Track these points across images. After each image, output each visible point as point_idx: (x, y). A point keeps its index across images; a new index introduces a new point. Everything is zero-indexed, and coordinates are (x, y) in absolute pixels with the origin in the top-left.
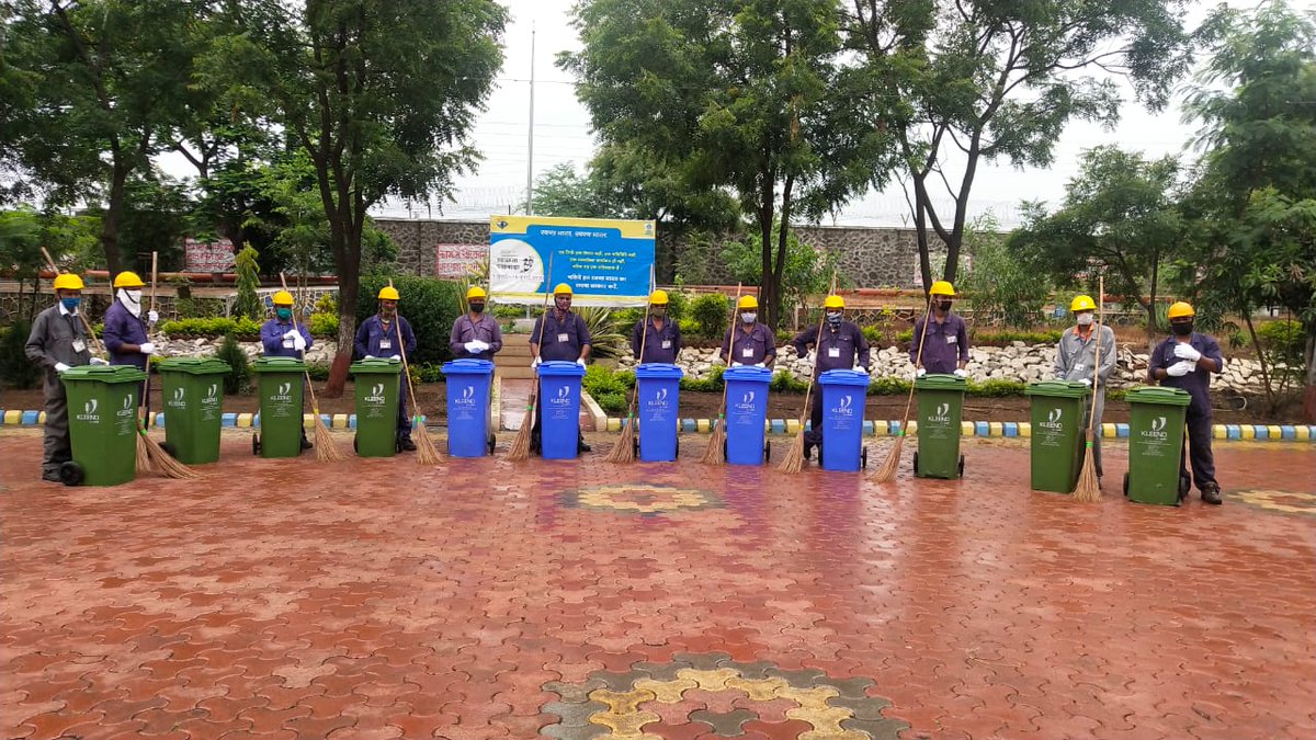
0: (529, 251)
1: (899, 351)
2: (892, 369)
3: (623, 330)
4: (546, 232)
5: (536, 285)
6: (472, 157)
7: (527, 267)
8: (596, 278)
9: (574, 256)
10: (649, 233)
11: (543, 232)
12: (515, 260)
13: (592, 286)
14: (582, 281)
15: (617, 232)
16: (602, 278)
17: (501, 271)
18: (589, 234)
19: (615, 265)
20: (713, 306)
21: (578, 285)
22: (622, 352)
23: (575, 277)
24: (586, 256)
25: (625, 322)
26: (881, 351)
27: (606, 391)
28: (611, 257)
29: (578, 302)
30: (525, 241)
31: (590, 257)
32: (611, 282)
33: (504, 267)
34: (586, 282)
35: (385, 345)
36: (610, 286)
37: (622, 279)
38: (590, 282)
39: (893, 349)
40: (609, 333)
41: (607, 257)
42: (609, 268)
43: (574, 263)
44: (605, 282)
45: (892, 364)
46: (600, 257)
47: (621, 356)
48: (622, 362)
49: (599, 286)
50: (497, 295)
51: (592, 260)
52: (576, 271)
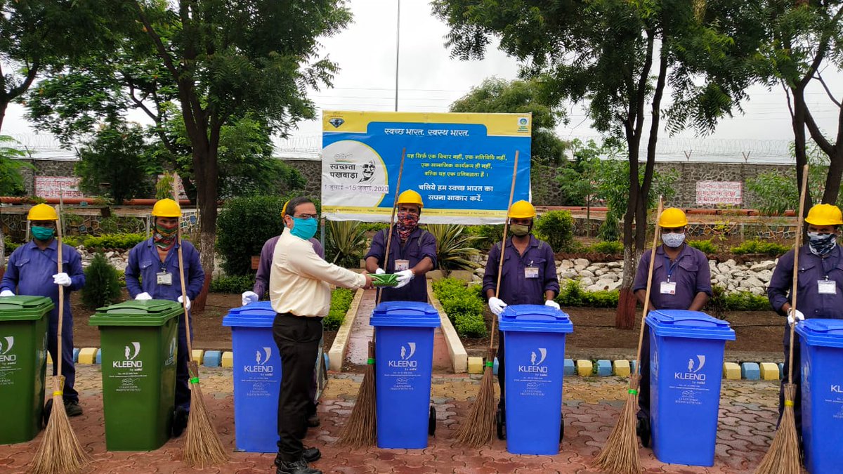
0: (369, 155)
1: (737, 264)
2: (736, 282)
3: (476, 244)
4: (392, 131)
5: (379, 198)
6: (327, 70)
7: (367, 175)
8: (455, 188)
9: (426, 160)
10: (522, 130)
11: (387, 131)
12: (353, 167)
13: (450, 198)
14: (436, 192)
15: (482, 128)
16: (462, 188)
17: (336, 181)
18: (445, 132)
19: (480, 170)
20: (559, 222)
21: (431, 197)
22: (476, 264)
23: (428, 187)
24: (440, 161)
25: (478, 237)
26: (720, 264)
27: (463, 311)
28: (474, 161)
29: (428, 218)
30: (365, 142)
31: (448, 161)
32: (474, 193)
33: (339, 175)
34: (442, 193)
35: (165, 278)
36: (473, 198)
37: (487, 188)
38: (447, 193)
39: (731, 262)
40: (464, 247)
41: (469, 161)
42: (472, 175)
43: (427, 169)
44: (466, 192)
45: (734, 277)
46: (460, 161)
47: (475, 269)
48: (476, 274)
49: (458, 198)
50: (330, 210)
51: (451, 165)
52: (430, 180)
